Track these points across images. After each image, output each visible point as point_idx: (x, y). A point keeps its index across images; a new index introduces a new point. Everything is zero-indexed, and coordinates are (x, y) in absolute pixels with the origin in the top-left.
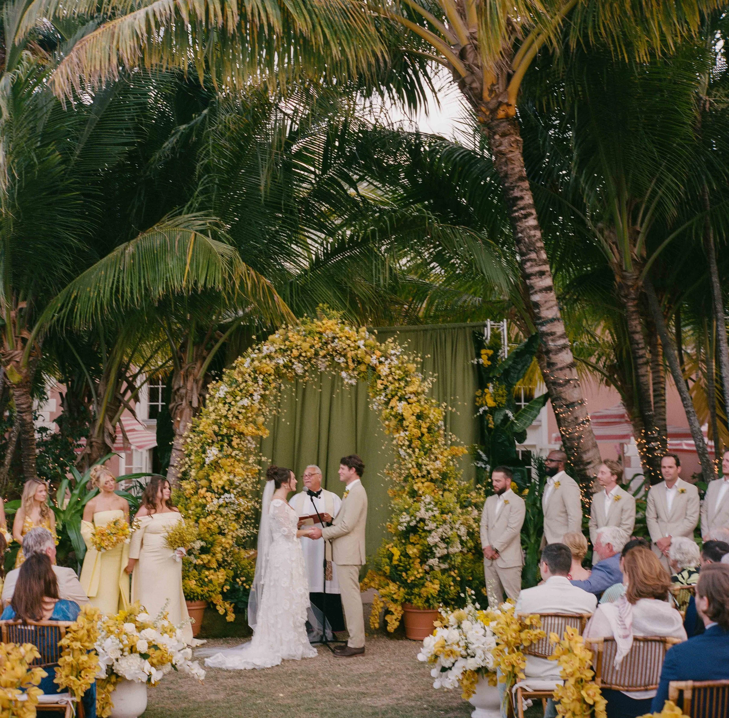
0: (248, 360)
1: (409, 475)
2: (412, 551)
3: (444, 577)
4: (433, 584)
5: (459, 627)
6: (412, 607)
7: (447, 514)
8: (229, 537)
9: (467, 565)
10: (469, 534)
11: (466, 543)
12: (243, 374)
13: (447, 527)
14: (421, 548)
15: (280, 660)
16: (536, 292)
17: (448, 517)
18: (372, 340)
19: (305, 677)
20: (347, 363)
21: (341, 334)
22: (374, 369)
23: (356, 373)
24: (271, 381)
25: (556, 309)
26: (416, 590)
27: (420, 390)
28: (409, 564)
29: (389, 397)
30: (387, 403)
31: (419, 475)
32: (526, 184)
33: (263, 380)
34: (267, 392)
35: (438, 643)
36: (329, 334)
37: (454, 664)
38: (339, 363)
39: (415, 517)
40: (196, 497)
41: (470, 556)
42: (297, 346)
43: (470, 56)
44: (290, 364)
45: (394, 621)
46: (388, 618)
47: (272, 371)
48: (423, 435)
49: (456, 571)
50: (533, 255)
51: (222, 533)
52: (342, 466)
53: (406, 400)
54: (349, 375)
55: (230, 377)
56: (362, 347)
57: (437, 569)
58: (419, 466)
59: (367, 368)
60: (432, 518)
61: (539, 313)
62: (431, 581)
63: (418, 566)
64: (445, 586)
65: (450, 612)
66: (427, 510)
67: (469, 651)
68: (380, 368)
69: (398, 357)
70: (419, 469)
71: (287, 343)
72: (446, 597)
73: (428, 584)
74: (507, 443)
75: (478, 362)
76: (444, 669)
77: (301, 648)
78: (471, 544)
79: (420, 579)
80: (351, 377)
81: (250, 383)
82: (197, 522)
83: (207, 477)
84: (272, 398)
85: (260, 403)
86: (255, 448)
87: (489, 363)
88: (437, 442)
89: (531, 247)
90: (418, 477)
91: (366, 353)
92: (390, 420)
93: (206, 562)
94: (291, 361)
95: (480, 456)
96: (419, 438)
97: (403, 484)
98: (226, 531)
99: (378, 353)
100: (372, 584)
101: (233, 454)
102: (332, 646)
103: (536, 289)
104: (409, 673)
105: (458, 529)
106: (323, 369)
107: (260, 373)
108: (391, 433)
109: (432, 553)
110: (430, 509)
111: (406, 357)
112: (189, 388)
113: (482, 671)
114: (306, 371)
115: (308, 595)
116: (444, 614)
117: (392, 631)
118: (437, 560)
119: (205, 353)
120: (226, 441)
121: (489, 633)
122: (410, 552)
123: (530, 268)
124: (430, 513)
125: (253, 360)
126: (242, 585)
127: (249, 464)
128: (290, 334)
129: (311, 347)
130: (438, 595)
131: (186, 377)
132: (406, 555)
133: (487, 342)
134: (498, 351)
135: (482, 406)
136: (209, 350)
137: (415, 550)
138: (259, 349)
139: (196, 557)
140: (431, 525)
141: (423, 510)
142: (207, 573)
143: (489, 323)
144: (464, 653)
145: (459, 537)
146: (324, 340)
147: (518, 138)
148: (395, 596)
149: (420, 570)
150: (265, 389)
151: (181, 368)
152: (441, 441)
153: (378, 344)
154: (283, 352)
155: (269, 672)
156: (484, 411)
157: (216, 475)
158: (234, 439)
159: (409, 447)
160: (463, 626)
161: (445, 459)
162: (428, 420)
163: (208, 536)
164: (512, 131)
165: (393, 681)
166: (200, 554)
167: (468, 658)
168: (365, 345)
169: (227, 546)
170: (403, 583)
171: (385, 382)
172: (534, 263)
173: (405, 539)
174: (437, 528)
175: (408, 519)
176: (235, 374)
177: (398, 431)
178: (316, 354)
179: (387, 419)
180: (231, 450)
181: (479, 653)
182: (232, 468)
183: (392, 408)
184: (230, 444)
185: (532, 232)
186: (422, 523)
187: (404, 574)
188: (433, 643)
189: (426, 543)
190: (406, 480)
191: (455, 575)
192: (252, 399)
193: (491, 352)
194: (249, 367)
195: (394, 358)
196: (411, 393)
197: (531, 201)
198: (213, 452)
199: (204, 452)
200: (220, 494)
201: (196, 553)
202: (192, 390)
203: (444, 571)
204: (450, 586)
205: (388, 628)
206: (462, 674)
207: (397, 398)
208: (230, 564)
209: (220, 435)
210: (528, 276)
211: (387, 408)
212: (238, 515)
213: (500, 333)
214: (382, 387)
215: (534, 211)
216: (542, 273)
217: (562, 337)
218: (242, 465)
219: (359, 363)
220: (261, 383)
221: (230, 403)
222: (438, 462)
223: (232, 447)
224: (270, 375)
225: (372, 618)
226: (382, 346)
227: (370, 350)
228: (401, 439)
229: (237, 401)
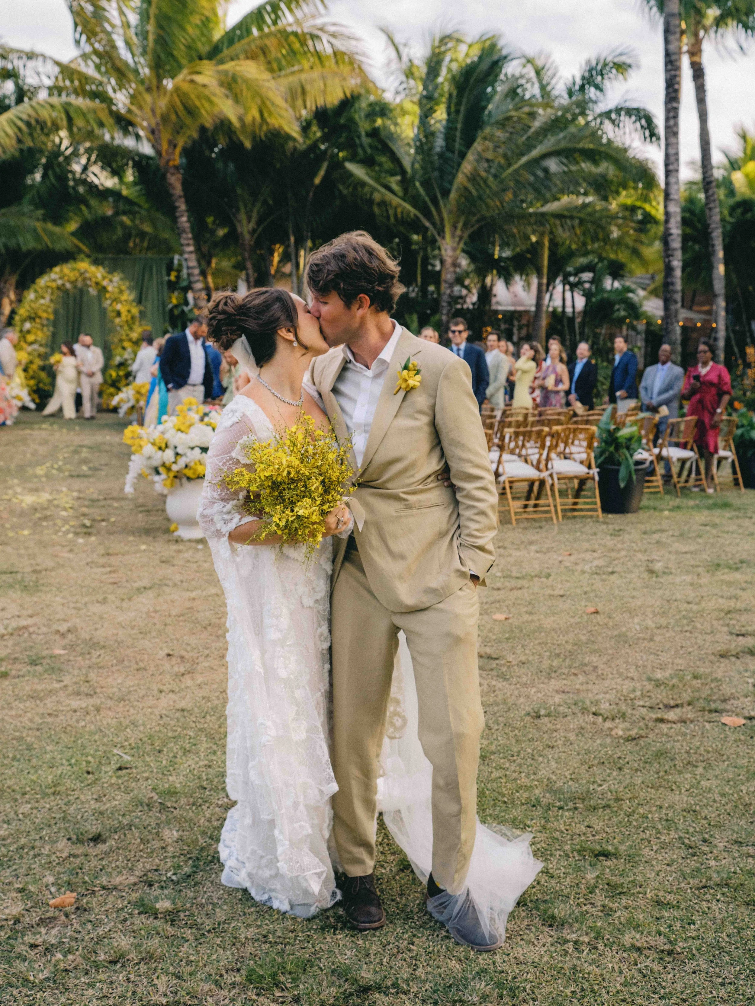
0: (44, 281)
2: (121, 373)
12: (42, 288)
16: (186, 253)
18: (105, 274)
20: (92, 284)
21: (89, 270)
23: (96, 289)
24: (55, 292)
27: (128, 299)
29: (113, 301)
32: (183, 200)
33: (51, 291)
34: (53, 297)
36: (83, 270)
38: (88, 284)
39: (123, 358)
42: (67, 275)
43: (156, 133)
44: (64, 284)
47: (55, 287)
50: (184, 235)
53: (121, 303)
55: (35, 289)
58: (127, 335)
59: (102, 287)
68: (108, 287)
71: (63, 273)
80: (94, 291)
83: (24, 337)
84: (55, 300)
85: (49, 302)
86: (47, 324)
87: (176, 280)
88: (135, 324)
89: (184, 231)
91: (102, 280)
92: (113, 313)
94: (64, 282)
99: (108, 280)
101: (36, 326)
107: (49, 288)
108: (114, 319)
111: (121, 282)
113: (133, 407)
114: (72, 287)
123: (183, 242)
125: (46, 281)
128: (64, 269)
129: (74, 276)
135: (169, 303)
138: (48, 275)
146: (80, 273)
147: (180, 176)
152: (137, 323)
153: (108, 275)
154: (60, 278)
157: (28, 336)
158: (37, 319)
162: (131, 313)
164: (176, 173)
168: (101, 276)
171: (110, 294)
172: (185, 239)
176: (37, 287)
178: (77, 279)
179: (111, 312)
184: (34, 321)
185: (184, 224)
196: (123, 300)
197: (185, 208)
198: (27, 325)
210: (182, 245)
211: (111, 307)
214: (109, 296)
215: (186, 214)
216: (188, 245)
219: (98, 284)
221: (35, 302)
223: (36, 323)
224: (54, 289)
226: (110, 276)
227: (104, 278)
228: (118, 322)
229: (38, 301)
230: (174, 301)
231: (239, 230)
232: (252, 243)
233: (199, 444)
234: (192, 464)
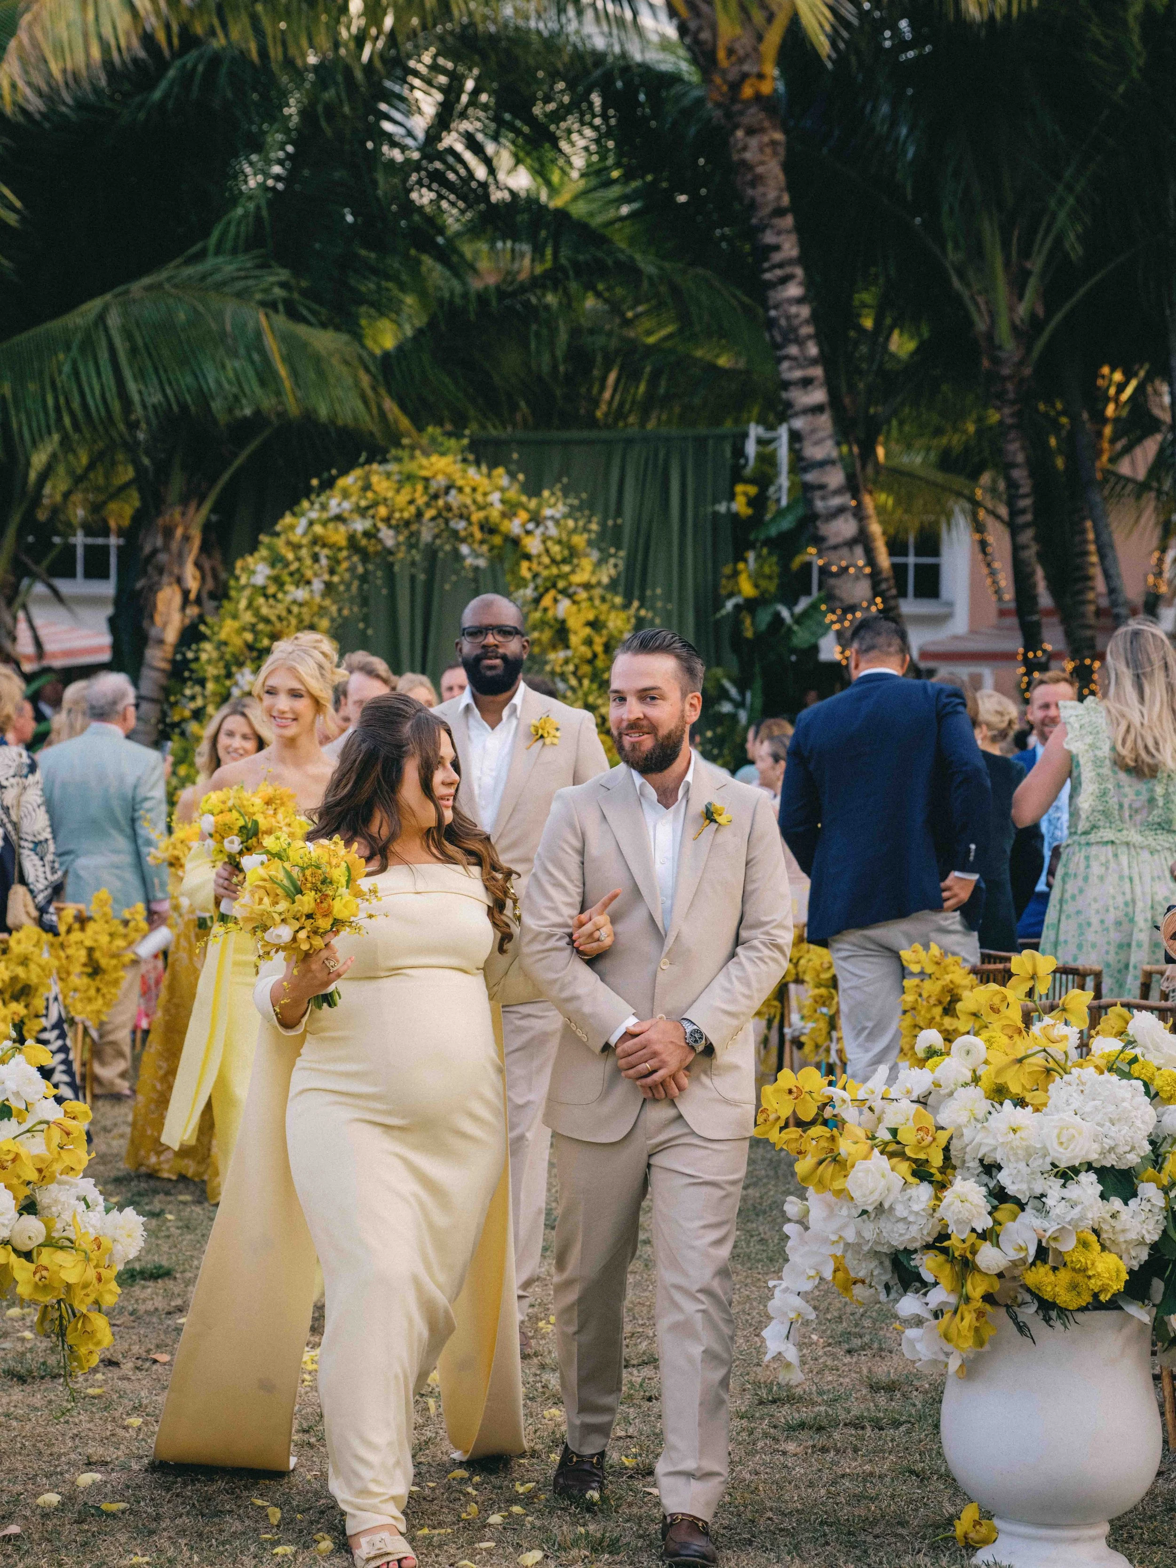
0: (303, 522)
12: (296, 547)
16: (796, 415)
18: (513, 494)
20: (470, 530)
21: (462, 481)
23: (485, 548)
24: (342, 559)
25: (830, 443)
27: (594, 581)
29: (541, 590)
30: (537, 601)
32: (788, 221)
33: (328, 557)
34: (336, 579)
36: (441, 481)
38: (457, 531)
42: (385, 499)
44: (374, 531)
47: (343, 543)
48: (595, 656)
50: (793, 350)
53: (570, 596)
54: (474, 550)
55: (271, 549)
56: (497, 504)
59: (505, 541)
61: (801, 450)
68: (527, 540)
69: (557, 522)
71: (370, 495)
75: (729, 509)
80: (477, 556)
81: (308, 562)
84: (342, 588)
85: (322, 596)
87: (751, 511)
89: (791, 335)
91: (504, 515)
92: (542, 631)
94: (375, 525)
95: (726, 692)
99: (524, 515)
103: (798, 408)
106: (430, 541)
107: (323, 546)
108: (543, 652)
111: (571, 522)
112: (175, 552)
114: (398, 545)
119: (205, 485)
123: (790, 372)
125: (311, 523)
128: (375, 479)
129: (409, 503)
131: (168, 532)
133: (748, 468)
134: (767, 489)
135: (731, 595)
138: (320, 504)
143: (754, 429)
146: (431, 492)
147: (779, 136)
150: (332, 572)
153: (524, 499)
154: (362, 512)
156: (737, 607)
162: (604, 632)
164: (766, 124)
168: (503, 501)
171: (535, 566)
172: (794, 363)
176: (280, 543)
177: (554, 647)
178: (419, 514)
179: (536, 628)
183: (545, 610)
185: (793, 310)
192: (310, 589)
193: (752, 490)
194: (305, 534)
195: (550, 524)
196: (579, 585)
197: (795, 253)
198: (246, 679)
199: (229, 675)
207: (552, 592)
209: (256, 649)
210: (786, 385)
211: (536, 609)
213: (774, 452)
214: (529, 573)
215: (799, 272)
216: (806, 383)
217: (838, 492)
219: (491, 532)
220: (324, 561)
221: (274, 596)
224: (340, 549)
226: (533, 504)
227: (510, 510)
228: (560, 662)
229: (285, 593)
230: (747, 588)
231: (981, 326)
232: (1027, 371)
233: (1093, 1157)
234: (1068, 1245)
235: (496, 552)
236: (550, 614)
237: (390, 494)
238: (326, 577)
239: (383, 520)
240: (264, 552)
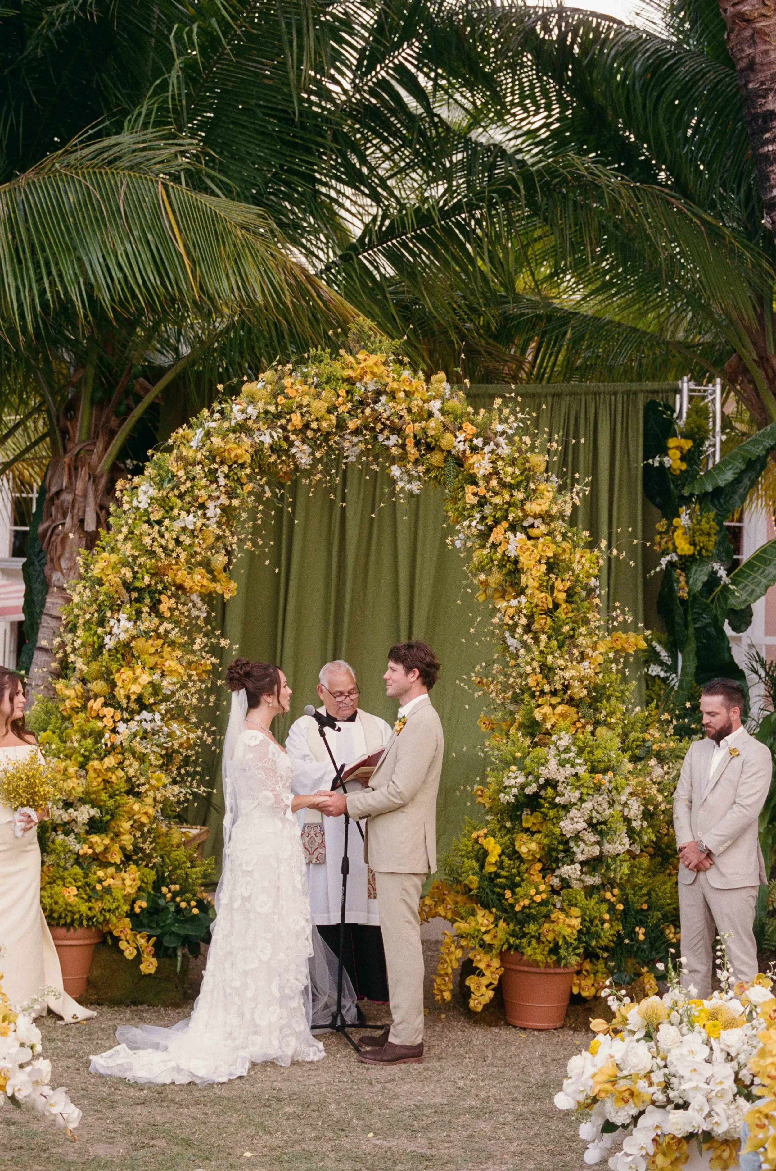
1: (526, 689)
2: (527, 846)
3: (593, 902)
4: (568, 915)
5: (649, 1036)
6: (520, 962)
7: (605, 771)
8: (149, 801)
9: (639, 880)
10: (647, 815)
11: (639, 834)
13: (603, 799)
14: (546, 841)
15: (247, 1065)
17: (605, 779)
18: (458, 402)
19: (299, 1110)
20: (403, 446)
21: (395, 385)
22: (460, 461)
23: (421, 468)
24: (245, 480)
26: (532, 928)
27: (554, 511)
28: (519, 874)
29: (490, 521)
30: (484, 535)
31: (547, 688)
33: (227, 476)
34: (236, 503)
35: (601, 1071)
36: (369, 384)
37: (635, 1119)
38: (388, 448)
39: (538, 778)
40: (82, 715)
41: (645, 861)
42: (300, 407)
44: (285, 446)
45: (483, 990)
46: (471, 982)
47: (247, 458)
48: (556, 606)
49: (616, 891)
51: (133, 791)
52: (391, 664)
53: (525, 530)
54: (407, 472)
55: (160, 467)
56: (437, 414)
57: (576, 885)
59: (445, 460)
60: (572, 780)
62: (562, 910)
63: (537, 878)
64: (591, 921)
65: (627, 1000)
66: (562, 764)
67: (672, 1094)
68: (475, 460)
70: (546, 677)
71: (281, 399)
72: (593, 943)
73: (556, 915)
74: (712, 630)
75: (661, 463)
76: (609, 1127)
77: (293, 1042)
78: (649, 836)
79: (540, 904)
80: (411, 478)
81: (201, 482)
82: (82, 766)
83: (106, 675)
84: (244, 515)
85: (219, 524)
86: (208, 620)
87: (684, 467)
88: (586, 622)
90: (543, 693)
91: (446, 428)
92: (489, 572)
93: (99, 849)
94: (286, 439)
95: (657, 654)
96: (549, 612)
97: (512, 707)
98: (142, 789)
99: (470, 428)
100: (441, 910)
101: (161, 630)
102: (356, 1035)
104: (519, 1109)
105: (625, 804)
106: (352, 459)
107: (222, 463)
108: (489, 599)
109: (567, 851)
110: (568, 761)
111: (527, 439)
112: (79, 492)
113: (698, 1137)
114: (316, 461)
115: (309, 931)
116: (613, 1004)
117: (479, 1009)
118: (578, 866)
119: (113, 423)
120: (147, 601)
121: (719, 1056)
122: (524, 850)
124: (569, 770)
125: (208, 435)
126: (173, 899)
127: (193, 652)
128: (287, 381)
129: (329, 411)
130: (579, 939)
131: (74, 470)
132: (515, 855)
133: (681, 423)
134: (702, 443)
135: (665, 553)
136: (123, 417)
137: (534, 846)
138: (222, 412)
139: (80, 840)
140: (571, 795)
141: (553, 763)
142: (101, 873)
143: (686, 385)
144: (660, 1097)
145: (627, 820)
146: (357, 397)
148: (487, 938)
149: (542, 887)
150: (231, 494)
151: (65, 451)
152: (596, 619)
153: (470, 409)
154: (271, 420)
155: (223, 1093)
156: (670, 563)
157: (127, 673)
158: (163, 598)
159: (528, 629)
160: (660, 1036)
161: (600, 659)
162: (567, 576)
163: (104, 796)
165: (484, 1126)
166: (88, 833)
167: (670, 1107)
168: (442, 412)
169: (144, 819)
170: (505, 911)
171: (482, 491)
173: (512, 820)
174: (581, 800)
175: (521, 779)
176: (170, 461)
177: (505, 595)
178: (341, 426)
179: (481, 569)
180: (156, 621)
181: (697, 1101)
182: (156, 658)
183: (494, 546)
184: (154, 608)
186: (550, 790)
187: (508, 893)
188: (590, 1070)
189: (557, 831)
190: (516, 700)
191: (613, 899)
192: (204, 515)
193: (688, 444)
194: (199, 448)
195: (502, 441)
196: (535, 517)
198: (120, 625)
199: (102, 623)
200: (132, 712)
201: (81, 830)
202: (85, 496)
203: (590, 891)
204: (603, 922)
205: (472, 1003)
206: (654, 1140)
207: (505, 524)
208: (150, 856)
209: (135, 589)
211: (483, 547)
212: (168, 757)
213: (706, 408)
214: (475, 500)
218: (178, 653)
219: (430, 448)
220: (222, 481)
221: (159, 522)
222: (586, 664)
223: (160, 616)
224: (242, 466)
225: (439, 980)
227: (453, 422)
228: (511, 612)
229: (173, 519)
230: (683, 545)
235: (433, 474)
236: (500, 551)
237: (305, 401)
238: (224, 500)
239: (295, 432)
240: (150, 471)
